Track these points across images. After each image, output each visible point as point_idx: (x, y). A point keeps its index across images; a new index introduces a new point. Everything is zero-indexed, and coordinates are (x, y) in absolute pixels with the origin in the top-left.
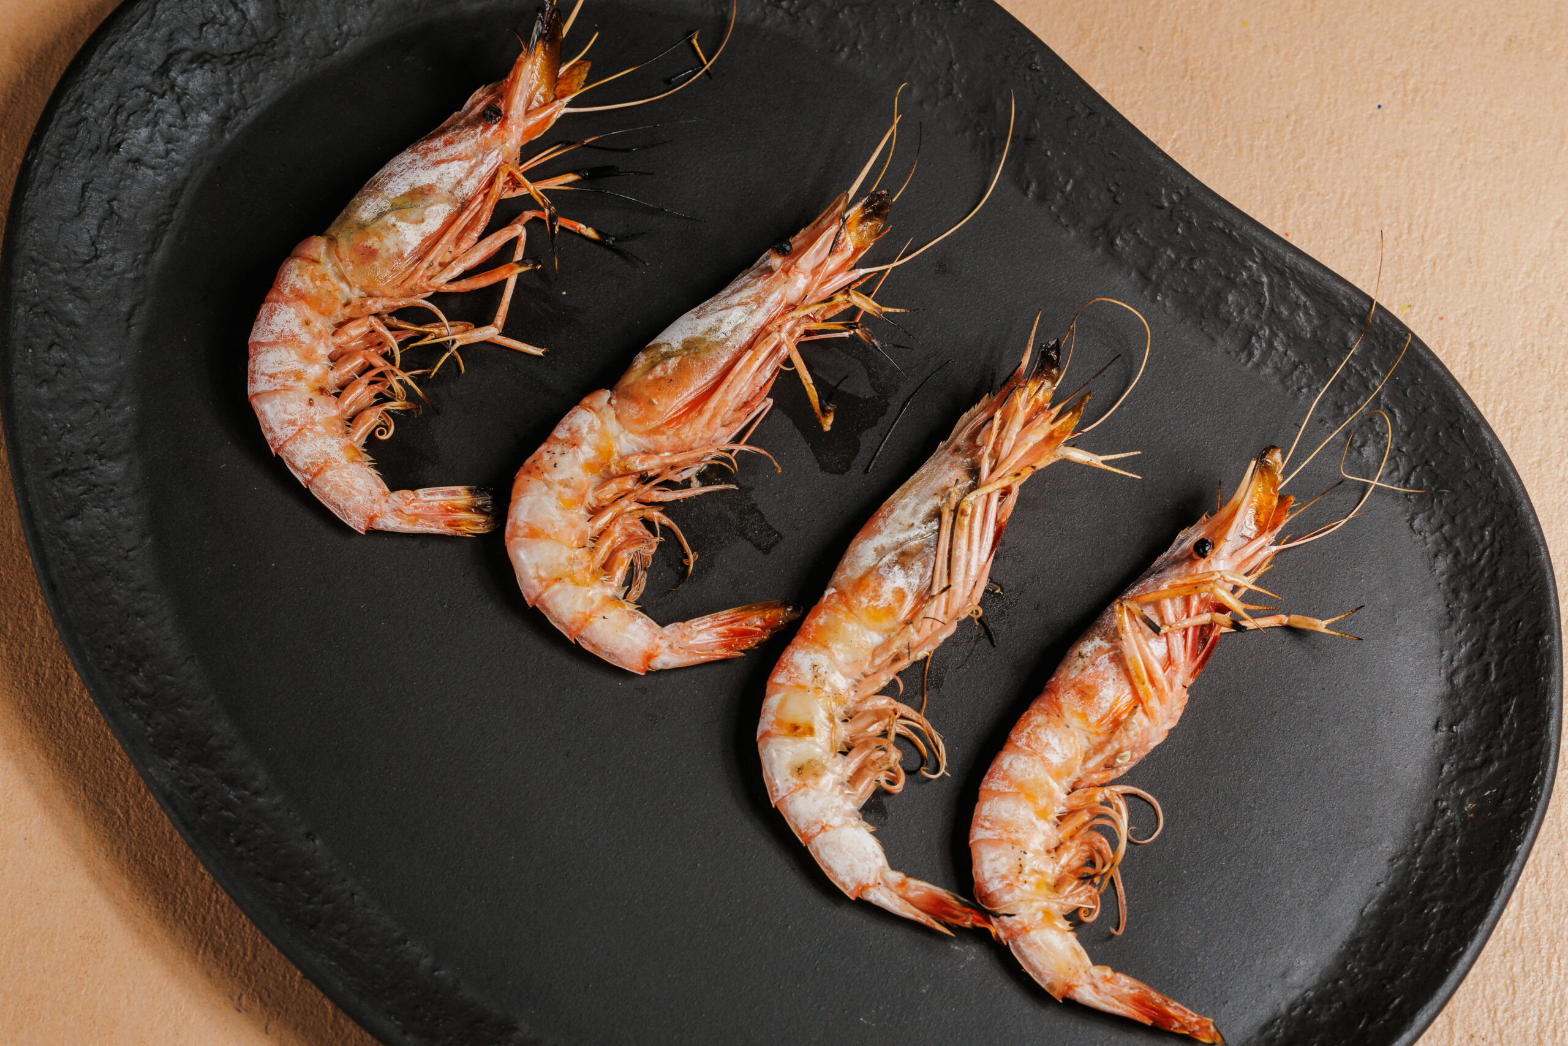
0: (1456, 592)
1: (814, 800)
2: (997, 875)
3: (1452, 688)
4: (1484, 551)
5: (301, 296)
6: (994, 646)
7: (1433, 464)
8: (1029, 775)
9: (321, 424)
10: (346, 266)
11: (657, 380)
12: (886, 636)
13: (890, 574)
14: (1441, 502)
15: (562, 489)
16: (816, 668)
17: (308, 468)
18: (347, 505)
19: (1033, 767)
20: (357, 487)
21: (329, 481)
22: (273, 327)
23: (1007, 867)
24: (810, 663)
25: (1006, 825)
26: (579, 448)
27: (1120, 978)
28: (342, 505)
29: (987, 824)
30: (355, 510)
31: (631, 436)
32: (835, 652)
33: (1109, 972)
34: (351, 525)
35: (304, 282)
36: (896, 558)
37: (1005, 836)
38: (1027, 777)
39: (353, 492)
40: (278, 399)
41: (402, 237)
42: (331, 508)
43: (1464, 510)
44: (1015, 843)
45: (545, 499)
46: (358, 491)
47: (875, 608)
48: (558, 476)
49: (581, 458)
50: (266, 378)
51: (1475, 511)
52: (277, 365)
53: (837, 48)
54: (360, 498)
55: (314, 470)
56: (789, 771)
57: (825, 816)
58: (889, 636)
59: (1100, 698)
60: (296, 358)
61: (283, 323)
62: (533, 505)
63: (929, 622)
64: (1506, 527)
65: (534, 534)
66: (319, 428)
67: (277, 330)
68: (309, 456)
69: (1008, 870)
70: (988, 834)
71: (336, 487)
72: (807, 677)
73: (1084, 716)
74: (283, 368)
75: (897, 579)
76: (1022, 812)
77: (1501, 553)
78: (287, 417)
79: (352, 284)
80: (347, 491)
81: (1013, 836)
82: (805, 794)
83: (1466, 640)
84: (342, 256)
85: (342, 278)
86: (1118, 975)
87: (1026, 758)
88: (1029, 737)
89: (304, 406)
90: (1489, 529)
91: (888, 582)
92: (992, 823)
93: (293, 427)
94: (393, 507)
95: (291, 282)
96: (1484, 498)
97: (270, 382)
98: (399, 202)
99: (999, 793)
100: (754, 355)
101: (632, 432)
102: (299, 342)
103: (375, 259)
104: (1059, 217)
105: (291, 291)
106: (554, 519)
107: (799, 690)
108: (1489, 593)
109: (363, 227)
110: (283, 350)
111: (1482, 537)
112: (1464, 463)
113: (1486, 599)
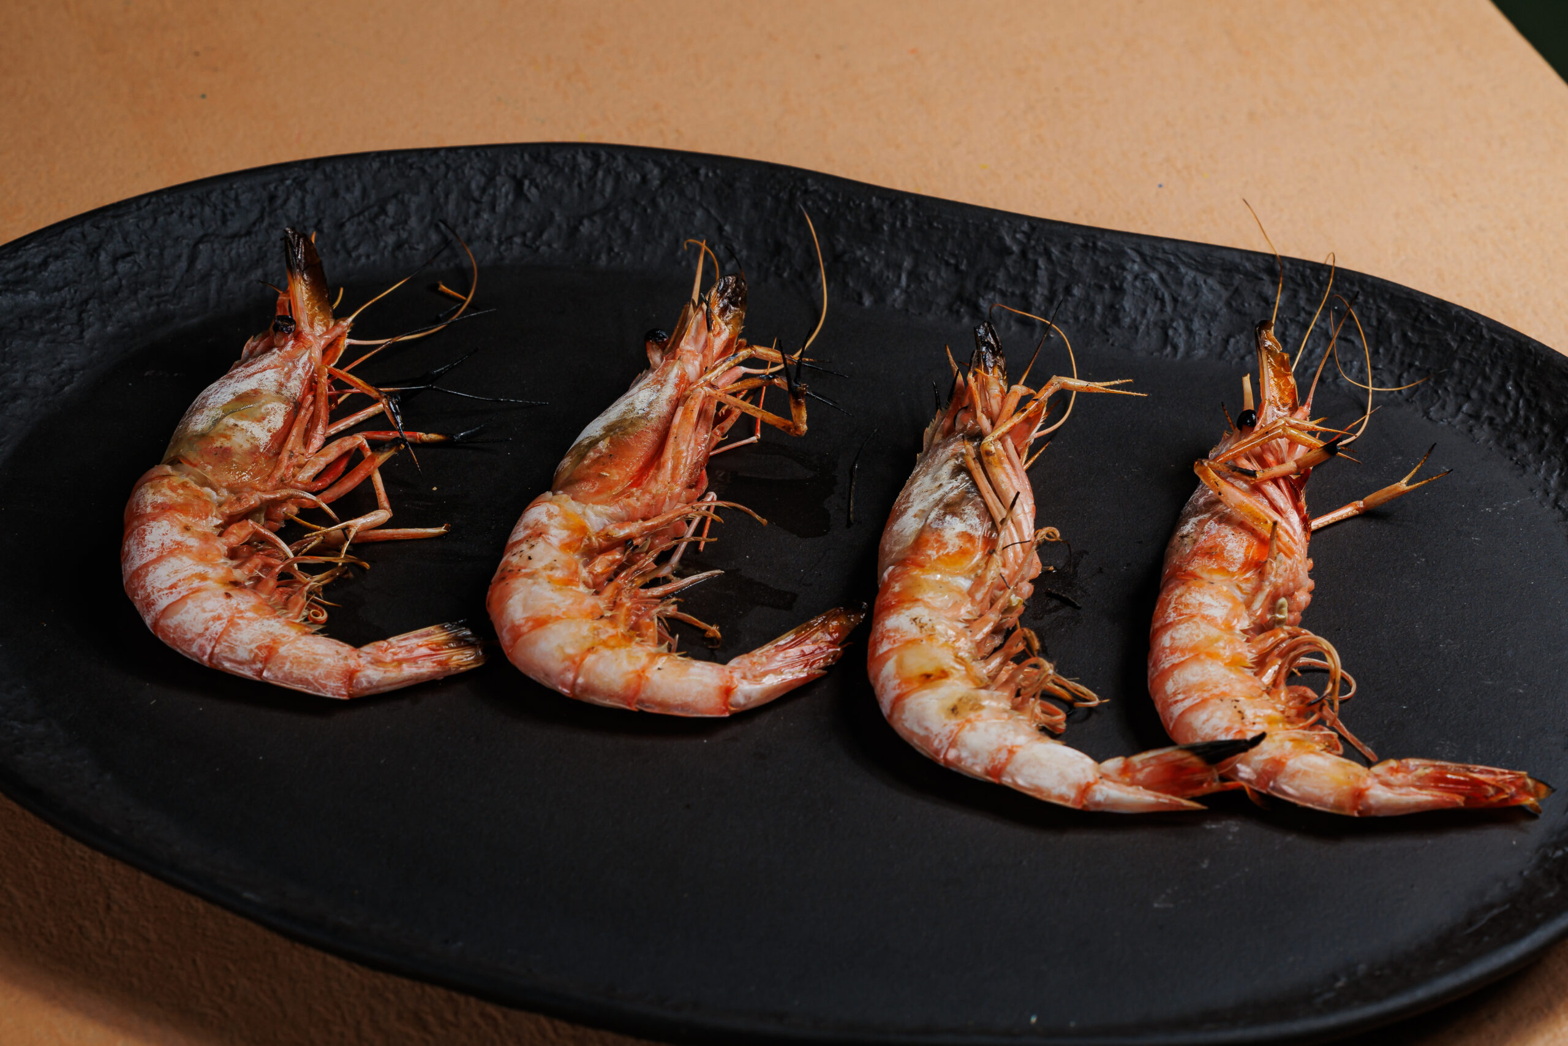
0: (1512, 447)
1: (986, 730)
2: (1219, 731)
3: (1563, 512)
4: (1517, 404)
5: (165, 509)
6: (1079, 608)
7: (1417, 363)
8: (1198, 636)
9: (249, 611)
10: (204, 469)
11: (596, 461)
12: (973, 576)
13: (945, 524)
14: (1446, 389)
15: (549, 573)
16: (917, 621)
17: (256, 655)
18: (317, 674)
19: (1198, 628)
20: (319, 652)
21: (286, 658)
22: (149, 546)
23: (1226, 720)
24: (908, 619)
25: (1201, 687)
26: (546, 533)
27: (1407, 763)
28: (310, 678)
29: (1180, 697)
30: (328, 676)
31: (599, 508)
32: (930, 600)
33: (1393, 763)
34: (329, 695)
35: (164, 495)
36: (942, 512)
37: (1206, 695)
38: (1197, 639)
39: (318, 657)
40: (190, 604)
41: (249, 434)
42: (298, 687)
43: (1474, 383)
44: (1222, 697)
45: (535, 588)
46: (322, 655)
47: (947, 555)
48: (537, 565)
49: (555, 541)
50: (166, 592)
51: (1487, 379)
52: (172, 575)
53: (593, 258)
54: (329, 660)
55: (263, 654)
56: (943, 716)
57: (1005, 740)
58: (976, 575)
59: (1229, 551)
60: (191, 562)
61: (160, 537)
62: (525, 599)
63: (1010, 549)
64: (1527, 370)
65: (540, 623)
66: (249, 614)
67: (157, 546)
68: (252, 642)
69: (1230, 720)
70: (1187, 703)
71: (297, 661)
72: (914, 631)
73: (1222, 570)
74: (181, 576)
75: (954, 527)
76: (1211, 669)
77: (1535, 393)
78: (209, 615)
79: (217, 485)
80: (311, 660)
81: (1216, 691)
82: (973, 729)
83: (1550, 471)
84: (195, 462)
85: (204, 483)
86: (1404, 761)
87: (1186, 625)
88: (1176, 609)
89: (223, 601)
90: (1510, 383)
91: (947, 531)
92: (1184, 692)
93: (220, 622)
94: (369, 659)
95: (149, 501)
96: (1489, 362)
97: (171, 593)
98: (229, 407)
99: (1174, 666)
100: (686, 409)
101: (597, 503)
102: (187, 547)
103: (232, 457)
104: (907, 310)
105: (154, 508)
106: (555, 602)
107: (910, 645)
108: (1546, 429)
109: (203, 436)
110: (172, 560)
111: (1508, 395)
112: (1449, 344)
113: (1546, 435)
